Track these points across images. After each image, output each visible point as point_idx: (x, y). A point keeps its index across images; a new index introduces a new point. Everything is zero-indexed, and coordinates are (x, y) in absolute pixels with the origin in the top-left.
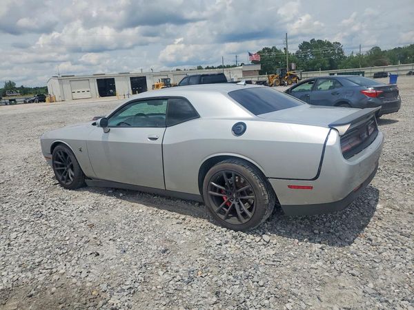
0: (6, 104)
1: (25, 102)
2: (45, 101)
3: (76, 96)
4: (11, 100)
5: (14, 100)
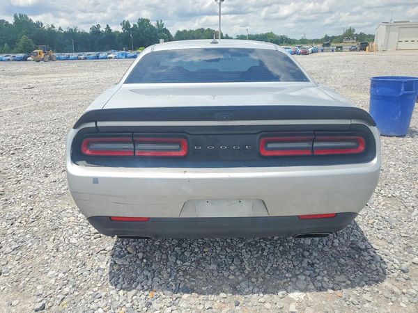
0: (333, 51)
1: (351, 50)
2: (365, 50)
3: (401, 46)
4: (337, 47)
5: (341, 47)
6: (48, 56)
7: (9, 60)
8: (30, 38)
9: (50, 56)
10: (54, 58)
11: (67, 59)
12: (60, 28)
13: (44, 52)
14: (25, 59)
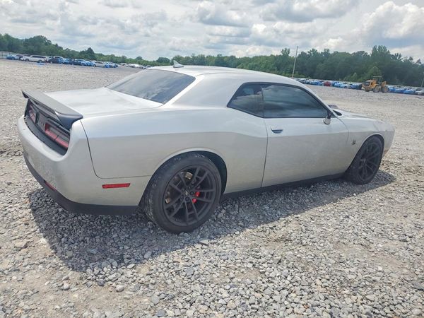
6: (380, 87)
7: (345, 87)
8: (380, 69)
9: (382, 88)
10: (385, 90)
11: (402, 92)
12: (419, 61)
13: (377, 83)
14: (359, 88)
